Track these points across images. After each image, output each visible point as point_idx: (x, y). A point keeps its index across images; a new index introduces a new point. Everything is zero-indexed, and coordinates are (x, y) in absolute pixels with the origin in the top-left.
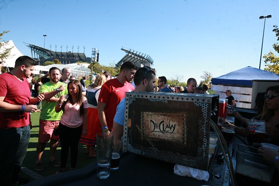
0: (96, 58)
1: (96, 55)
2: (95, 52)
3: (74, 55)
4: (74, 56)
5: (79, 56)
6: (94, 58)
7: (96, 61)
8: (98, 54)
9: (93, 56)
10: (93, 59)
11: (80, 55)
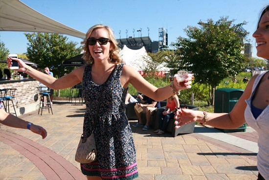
0: (165, 41)
1: (165, 37)
2: (163, 32)
3: (136, 40)
4: (136, 42)
5: (142, 41)
6: (162, 41)
7: (165, 44)
8: (167, 35)
9: (161, 39)
10: (161, 43)
11: (143, 39)
